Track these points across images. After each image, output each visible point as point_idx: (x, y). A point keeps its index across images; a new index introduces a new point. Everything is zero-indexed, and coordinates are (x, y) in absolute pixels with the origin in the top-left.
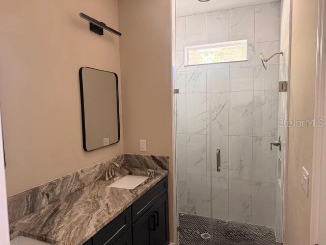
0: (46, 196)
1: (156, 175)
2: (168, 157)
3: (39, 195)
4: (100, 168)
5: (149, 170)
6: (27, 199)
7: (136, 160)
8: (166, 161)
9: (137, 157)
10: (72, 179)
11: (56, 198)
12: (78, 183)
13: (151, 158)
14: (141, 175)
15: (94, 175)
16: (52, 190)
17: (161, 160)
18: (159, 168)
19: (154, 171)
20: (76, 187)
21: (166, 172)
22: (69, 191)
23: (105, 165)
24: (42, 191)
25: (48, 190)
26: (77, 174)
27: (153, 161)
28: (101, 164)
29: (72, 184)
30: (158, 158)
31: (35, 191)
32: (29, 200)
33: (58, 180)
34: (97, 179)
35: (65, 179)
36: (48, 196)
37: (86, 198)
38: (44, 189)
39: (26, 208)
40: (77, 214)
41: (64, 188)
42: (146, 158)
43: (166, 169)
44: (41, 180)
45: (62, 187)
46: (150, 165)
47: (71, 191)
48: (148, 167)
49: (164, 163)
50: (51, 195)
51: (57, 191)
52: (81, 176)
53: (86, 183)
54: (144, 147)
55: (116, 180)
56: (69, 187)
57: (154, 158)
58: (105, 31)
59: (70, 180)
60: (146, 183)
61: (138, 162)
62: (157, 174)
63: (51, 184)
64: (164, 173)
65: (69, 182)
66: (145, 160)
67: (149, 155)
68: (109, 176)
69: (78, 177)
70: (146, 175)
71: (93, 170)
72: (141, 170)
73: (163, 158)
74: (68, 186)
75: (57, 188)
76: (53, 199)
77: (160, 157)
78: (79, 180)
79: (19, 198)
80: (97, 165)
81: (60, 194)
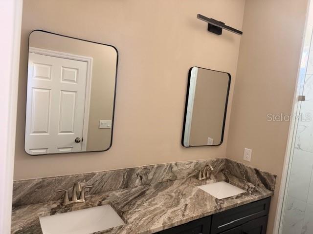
0: (139, 178)
1: (255, 191)
2: (275, 176)
3: (134, 176)
4: (195, 166)
5: (250, 184)
6: (124, 176)
7: (237, 168)
8: (272, 180)
9: (239, 165)
10: (166, 169)
11: (148, 182)
12: (170, 174)
13: (254, 171)
14: (238, 186)
15: (188, 171)
16: (146, 174)
17: (265, 177)
18: (262, 185)
19: (254, 187)
20: (168, 178)
21: (270, 192)
22: (161, 179)
23: (201, 164)
24: (137, 172)
25: (142, 173)
26: (171, 165)
27: (256, 176)
28: (197, 163)
29: (165, 173)
30: (262, 174)
31: (131, 171)
32: (125, 177)
33: (153, 167)
34: (190, 176)
35: (159, 167)
36: (141, 178)
37: (172, 191)
38: (139, 171)
39: (121, 183)
40: (156, 204)
41: (157, 175)
42: (249, 170)
43: (270, 190)
44: (138, 164)
45: (155, 173)
46: (251, 179)
48: (249, 181)
49: (269, 181)
50: (144, 177)
51: (150, 176)
52: (175, 169)
53: (179, 177)
54: (248, 157)
55: (209, 183)
56: (161, 176)
57: (257, 172)
58: (224, 30)
59: (164, 169)
60: (238, 197)
61: (239, 172)
62: (257, 191)
63: (145, 168)
64: (265, 193)
65: (162, 171)
66: (246, 171)
67: (253, 168)
68: (202, 176)
69: (172, 168)
70: (243, 188)
71: (187, 166)
72: (240, 181)
73: (268, 175)
74: (161, 174)
75: (150, 174)
76: (146, 182)
77: (265, 173)
78: (171, 172)
79: (117, 173)
80: (192, 163)
81: (152, 179)
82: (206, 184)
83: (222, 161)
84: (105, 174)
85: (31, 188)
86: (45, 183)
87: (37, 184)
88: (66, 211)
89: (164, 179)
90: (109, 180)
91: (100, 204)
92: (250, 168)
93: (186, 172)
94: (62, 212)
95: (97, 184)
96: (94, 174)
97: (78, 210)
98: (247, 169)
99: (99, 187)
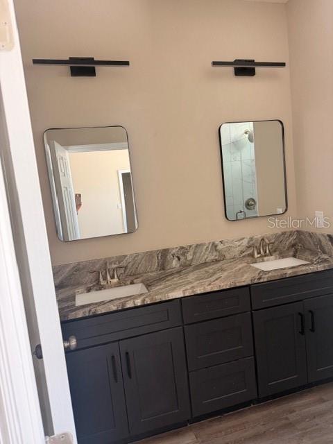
0: (177, 259)
1: (325, 261)
3: (169, 256)
4: (249, 242)
6: (158, 257)
7: (309, 238)
9: (311, 235)
10: (208, 247)
11: (188, 263)
12: (215, 254)
13: (328, 238)
15: (239, 249)
16: (184, 254)
20: (213, 257)
22: (203, 259)
23: (257, 240)
24: (172, 253)
25: (179, 253)
26: (213, 243)
27: (330, 243)
28: (251, 239)
29: (207, 253)
31: (165, 253)
32: (160, 258)
33: (190, 246)
34: (244, 254)
35: (197, 246)
36: (179, 259)
37: (211, 269)
38: (174, 251)
39: (156, 264)
40: (187, 278)
41: (198, 255)
42: (322, 239)
44: (173, 242)
45: (194, 254)
46: (326, 249)
48: (324, 252)
50: (182, 259)
51: (189, 257)
52: (220, 247)
53: (228, 256)
55: (268, 260)
56: (203, 256)
59: (205, 248)
60: (292, 268)
61: (312, 243)
63: (182, 248)
65: (204, 251)
66: (320, 240)
67: (326, 234)
69: (216, 246)
70: (309, 260)
71: (238, 243)
74: (202, 254)
75: (189, 253)
76: (185, 263)
78: (216, 250)
79: (150, 255)
80: (243, 239)
81: (192, 259)
82: (263, 261)
83: (291, 234)
84: (136, 256)
85: (69, 271)
86: (81, 266)
87: (74, 267)
88: (100, 289)
89: (207, 260)
90: (143, 262)
91: (132, 283)
92: (323, 235)
93: (236, 251)
94: (97, 290)
95: (130, 265)
96: (126, 256)
97: (111, 288)
98: (320, 236)
99: (134, 270)
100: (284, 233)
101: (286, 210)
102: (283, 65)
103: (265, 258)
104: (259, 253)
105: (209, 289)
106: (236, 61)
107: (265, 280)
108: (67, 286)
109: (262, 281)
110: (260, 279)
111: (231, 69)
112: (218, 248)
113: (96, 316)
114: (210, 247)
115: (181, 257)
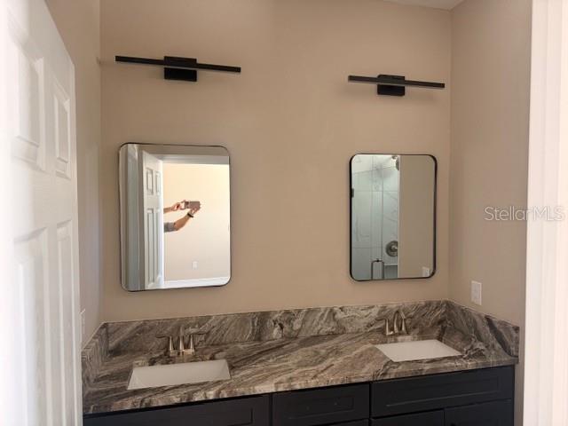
0: (279, 327)
1: (479, 354)
2: (518, 329)
3: (270, 323)
4: (379, 313)
5: (477, 343)
6: (253, 323)
7: (462, 317)
9: (464, 312)
10: (323, 315)
11: (293, 333)
12: (332, 324)
13: (485, 321)
15: (367, 320)
16: (289, 321)
17: (501, 330)
18: (498, 345)
19: (482, 348)
20: (329, 329)
22: (316, 330)
23: (391, 310)
24: (274, 318)
25: (282, 319)
26: (331, 310)
27: (488, 328)
28: (384, 308)
29: (322, 322)
30: (497, 326)
31: (263, 317)
32: (256, 324)
33: (300, 311)
34: (372, 328)
35: (309, 311)
36: (282, 327)
38: (277, 316)
39: (250, 332)
41: (308, 324)
42: (478, 320)
43: (509, 353)
44: (276, 303)
45: (304, 321)
46: (483, 337)
47: (319, 331)
48: (480, 339)
49: (507, 338)
50: (286, 327)
51: (297, 326)
52: (340, 315)
53: (350, 329)
54: (478, 297)
56: (316, 326)
57: (489, 321)
59: (319, 314)
61: (464, 323)
62: (482, 355)
63: (287, 312)
65: (317, 318)
66: (475, 321)
67: (483, 314)
69: (334, 315)
71: (365, 313)
74: (315, 323)
75: (297, 321)
76: (289, 334)
77: (501, 323)
78: (334, 320)
79: (243, 318)
80: (373, 307)
81: (300, 330)
82: (396, 341)
83: (439, 305)
84: (224, 319)
85: (131, 332)
86: (147, 327)
87: (138, 327)
88: (167, 363)
89: (321, 332)
90: (232, 328)
91: (212, 358)
92: (479, 315)
93: (361, 324)
94: (162, 364)
95: (214, 331)
96: (210, 317)
97: (183, 362)
98: (475, 317)
99: (219, 336)
100: (428, 304)
101: (433, 274)
102: (442, 86)
103: (400, 338)
104: (392, 329)
105: (312, 384)
106: (380, 76)
107: (392, 377)
108: (125, 352)
109: (387, 377)
110: (384, 374)
111: (374, 86)
112: (336, 316)
113: (149, 409)
114: (326, 315)
115: (285, 325)
